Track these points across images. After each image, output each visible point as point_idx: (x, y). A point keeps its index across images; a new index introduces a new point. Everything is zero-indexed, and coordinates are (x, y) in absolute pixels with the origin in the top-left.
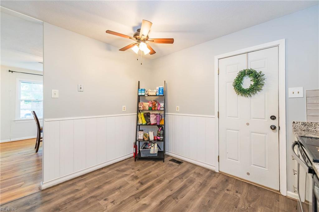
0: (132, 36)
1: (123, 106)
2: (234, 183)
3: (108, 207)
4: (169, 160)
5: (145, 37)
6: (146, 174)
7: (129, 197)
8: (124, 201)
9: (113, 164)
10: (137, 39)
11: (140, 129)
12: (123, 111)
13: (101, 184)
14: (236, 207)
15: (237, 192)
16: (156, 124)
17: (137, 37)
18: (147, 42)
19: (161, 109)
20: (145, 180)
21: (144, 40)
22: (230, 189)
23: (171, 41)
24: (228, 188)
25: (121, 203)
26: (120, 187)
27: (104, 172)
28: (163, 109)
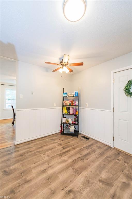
0: (59, 63)
1: (55, 103)
2: (124, 156)
3: (45, 158)
4: (81, 137)
5: (66, 63)
6: (67, 143)
7: (56, 154)
8: (54, 156)
9: (49, 136)
10: (61, 64)
11: (64, 117)
12: (55, 105)
13: (42, 146)
14: (123, 171)
15: (125, 162)
16: (73, 114)
17: (62, 64)
18: (67, 66)
19: (76, 105)
20: (66, 147)
21: (66, 65)
22: (120, 159)
23: (82, 64)
24: (119, 158)
25: (52, 157)
26: (52, 149)
27: (44, 140)
28: (78, 105)
